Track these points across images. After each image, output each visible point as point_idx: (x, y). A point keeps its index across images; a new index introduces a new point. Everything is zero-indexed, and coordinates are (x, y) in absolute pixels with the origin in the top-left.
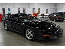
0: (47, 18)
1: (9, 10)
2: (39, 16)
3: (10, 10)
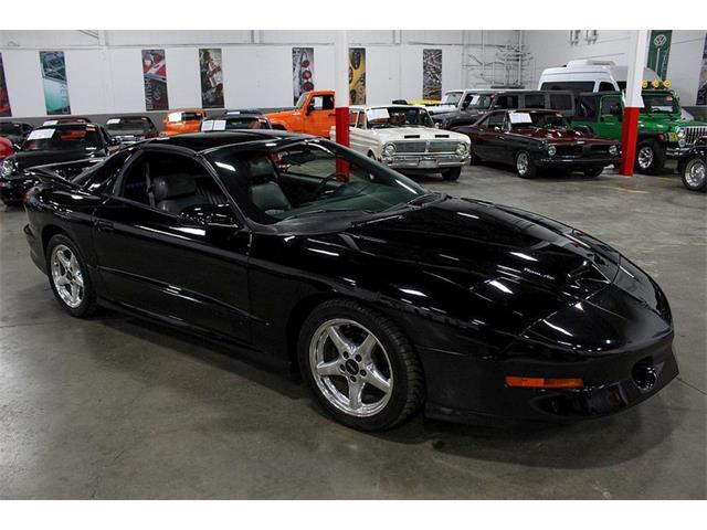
0: (454, 146)
1: (48, 75)
2: (374, 132)
3: (60, 76)
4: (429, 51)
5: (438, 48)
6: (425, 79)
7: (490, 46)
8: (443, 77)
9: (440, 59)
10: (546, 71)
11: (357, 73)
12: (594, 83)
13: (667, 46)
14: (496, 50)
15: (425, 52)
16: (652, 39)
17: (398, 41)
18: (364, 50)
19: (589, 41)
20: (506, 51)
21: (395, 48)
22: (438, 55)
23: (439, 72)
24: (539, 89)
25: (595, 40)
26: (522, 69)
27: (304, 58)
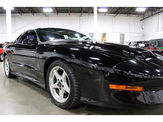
4: (121, 34)
5: (123, 33)
6: (120, 41)
7: (136, 33)
8: (125, 40)
9: (124, 36)
11: (104, 39)
14: (138, 34)
18: (106, 34)
19: (161, 30)
20: (140, 34)
21: (113, 33)
22: (124, 35)
23: (124, 39)
26: (144, 38)
27: (92, 36)
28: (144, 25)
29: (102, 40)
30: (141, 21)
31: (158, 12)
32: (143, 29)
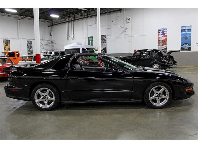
5: (31, 40)
6: (28, 49)
7: (45, 40)
9: (32, 43)
10: (65, 46)
11: (7, 47)
12: (80, 49)
13: (92, 40)
14: (47, 41)
15: (28, 41)
16: (89, 39)
17: (19, 38)
18: (9, 40)
19: (72, 39)
20: (49, 42)
21: (18, 40)
23: (32, 47)
24: (64, 50)
25: (74, 39)
26: (54, 46)
28: (52, 31)
29: (5, 48)
30: (49, 27)
31: (68, 21)
32: (51, 36)
